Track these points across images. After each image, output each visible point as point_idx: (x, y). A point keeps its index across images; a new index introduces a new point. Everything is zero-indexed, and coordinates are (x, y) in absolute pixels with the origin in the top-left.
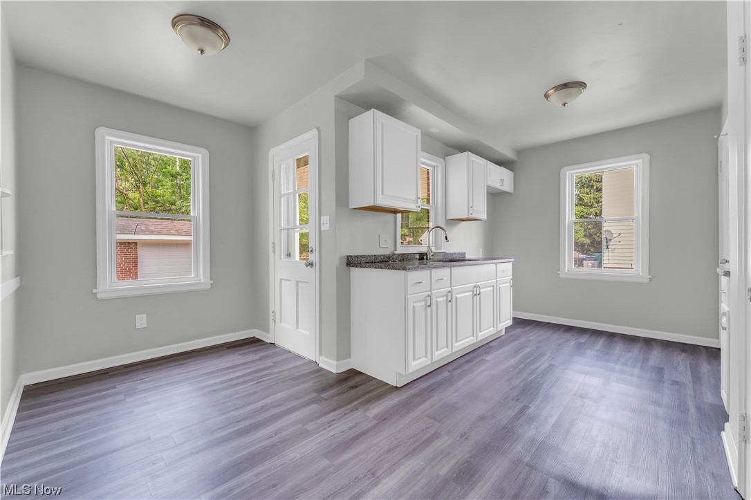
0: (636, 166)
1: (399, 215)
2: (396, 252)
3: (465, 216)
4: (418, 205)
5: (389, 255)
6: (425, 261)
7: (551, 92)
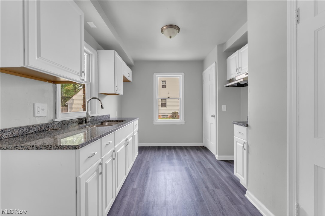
0: (180, 77)
1: (59, 86)
2: (56, 120)
3: (113, 92)
4: (82, 78)
5: (47, 124)
6: (84, 124)
7: (165, 28)
